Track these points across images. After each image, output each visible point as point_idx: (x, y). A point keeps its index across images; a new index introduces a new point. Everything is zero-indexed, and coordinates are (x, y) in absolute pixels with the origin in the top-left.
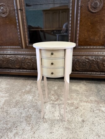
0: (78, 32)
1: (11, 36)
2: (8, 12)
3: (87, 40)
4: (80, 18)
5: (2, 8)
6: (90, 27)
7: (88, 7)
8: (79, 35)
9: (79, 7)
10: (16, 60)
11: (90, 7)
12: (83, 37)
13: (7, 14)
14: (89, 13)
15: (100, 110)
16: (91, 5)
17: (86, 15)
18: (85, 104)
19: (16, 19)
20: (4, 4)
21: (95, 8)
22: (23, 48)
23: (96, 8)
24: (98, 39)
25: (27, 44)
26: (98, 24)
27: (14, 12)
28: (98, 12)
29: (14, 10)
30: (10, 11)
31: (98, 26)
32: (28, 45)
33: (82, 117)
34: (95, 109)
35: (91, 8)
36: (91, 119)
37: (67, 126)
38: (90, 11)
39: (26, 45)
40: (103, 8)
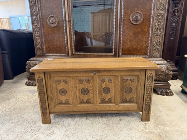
0: (121, 42)
1: (58, 44)
2: (57, 22)
3: (130, 49)
4: (123, 30)
5: (52, 19)
6: (133, 37)
7: (130, 20)
8: (123, 45)
9: (121, 20)
12: (126, 46)
13: (56, 24)
17: (129, 27)
19: (64, 29)
20: (54, 16)
21: (136, 21)
22: (69, 56)
23: (138, 20)
24: (141, 48)
26: (140, 34)
27: (62, 23)
28: (139, 24)
29: (63, 21)
30: (58, 22)
31: (140, 37)
32: (74, 53)
35: (133, 20)
39: (72, 53)
40: (143, 21)
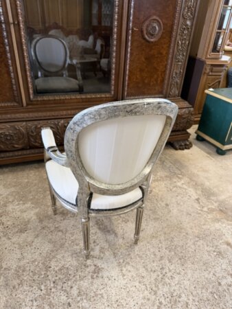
0: (127, 73)
4: (131, 50)
6: (145, 64)
7: (142, 32)
9: (129, 30)
10: (15, 134)
11: (145, 32)
12: (134, 80)
14: (143, 41)
15: (176, 186)
16: (147, 30)
17: (139, 45)
18: (157, 183)
19: (4, 44)
22: (23, 106)
23: (154, 34)
25: (31, 97)
26: (155, 59)
28: (155, 42)
31: (155, 64)
33: (163, 201)
34: (171, 188)
35: (147, 34)
36: (174, 200)
37: (154, 217)
38: (145, 39)
39: (29, 98)
40: (162, 35)
